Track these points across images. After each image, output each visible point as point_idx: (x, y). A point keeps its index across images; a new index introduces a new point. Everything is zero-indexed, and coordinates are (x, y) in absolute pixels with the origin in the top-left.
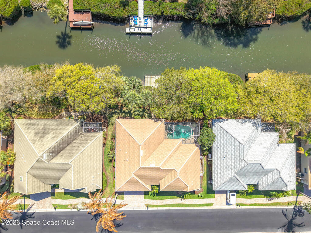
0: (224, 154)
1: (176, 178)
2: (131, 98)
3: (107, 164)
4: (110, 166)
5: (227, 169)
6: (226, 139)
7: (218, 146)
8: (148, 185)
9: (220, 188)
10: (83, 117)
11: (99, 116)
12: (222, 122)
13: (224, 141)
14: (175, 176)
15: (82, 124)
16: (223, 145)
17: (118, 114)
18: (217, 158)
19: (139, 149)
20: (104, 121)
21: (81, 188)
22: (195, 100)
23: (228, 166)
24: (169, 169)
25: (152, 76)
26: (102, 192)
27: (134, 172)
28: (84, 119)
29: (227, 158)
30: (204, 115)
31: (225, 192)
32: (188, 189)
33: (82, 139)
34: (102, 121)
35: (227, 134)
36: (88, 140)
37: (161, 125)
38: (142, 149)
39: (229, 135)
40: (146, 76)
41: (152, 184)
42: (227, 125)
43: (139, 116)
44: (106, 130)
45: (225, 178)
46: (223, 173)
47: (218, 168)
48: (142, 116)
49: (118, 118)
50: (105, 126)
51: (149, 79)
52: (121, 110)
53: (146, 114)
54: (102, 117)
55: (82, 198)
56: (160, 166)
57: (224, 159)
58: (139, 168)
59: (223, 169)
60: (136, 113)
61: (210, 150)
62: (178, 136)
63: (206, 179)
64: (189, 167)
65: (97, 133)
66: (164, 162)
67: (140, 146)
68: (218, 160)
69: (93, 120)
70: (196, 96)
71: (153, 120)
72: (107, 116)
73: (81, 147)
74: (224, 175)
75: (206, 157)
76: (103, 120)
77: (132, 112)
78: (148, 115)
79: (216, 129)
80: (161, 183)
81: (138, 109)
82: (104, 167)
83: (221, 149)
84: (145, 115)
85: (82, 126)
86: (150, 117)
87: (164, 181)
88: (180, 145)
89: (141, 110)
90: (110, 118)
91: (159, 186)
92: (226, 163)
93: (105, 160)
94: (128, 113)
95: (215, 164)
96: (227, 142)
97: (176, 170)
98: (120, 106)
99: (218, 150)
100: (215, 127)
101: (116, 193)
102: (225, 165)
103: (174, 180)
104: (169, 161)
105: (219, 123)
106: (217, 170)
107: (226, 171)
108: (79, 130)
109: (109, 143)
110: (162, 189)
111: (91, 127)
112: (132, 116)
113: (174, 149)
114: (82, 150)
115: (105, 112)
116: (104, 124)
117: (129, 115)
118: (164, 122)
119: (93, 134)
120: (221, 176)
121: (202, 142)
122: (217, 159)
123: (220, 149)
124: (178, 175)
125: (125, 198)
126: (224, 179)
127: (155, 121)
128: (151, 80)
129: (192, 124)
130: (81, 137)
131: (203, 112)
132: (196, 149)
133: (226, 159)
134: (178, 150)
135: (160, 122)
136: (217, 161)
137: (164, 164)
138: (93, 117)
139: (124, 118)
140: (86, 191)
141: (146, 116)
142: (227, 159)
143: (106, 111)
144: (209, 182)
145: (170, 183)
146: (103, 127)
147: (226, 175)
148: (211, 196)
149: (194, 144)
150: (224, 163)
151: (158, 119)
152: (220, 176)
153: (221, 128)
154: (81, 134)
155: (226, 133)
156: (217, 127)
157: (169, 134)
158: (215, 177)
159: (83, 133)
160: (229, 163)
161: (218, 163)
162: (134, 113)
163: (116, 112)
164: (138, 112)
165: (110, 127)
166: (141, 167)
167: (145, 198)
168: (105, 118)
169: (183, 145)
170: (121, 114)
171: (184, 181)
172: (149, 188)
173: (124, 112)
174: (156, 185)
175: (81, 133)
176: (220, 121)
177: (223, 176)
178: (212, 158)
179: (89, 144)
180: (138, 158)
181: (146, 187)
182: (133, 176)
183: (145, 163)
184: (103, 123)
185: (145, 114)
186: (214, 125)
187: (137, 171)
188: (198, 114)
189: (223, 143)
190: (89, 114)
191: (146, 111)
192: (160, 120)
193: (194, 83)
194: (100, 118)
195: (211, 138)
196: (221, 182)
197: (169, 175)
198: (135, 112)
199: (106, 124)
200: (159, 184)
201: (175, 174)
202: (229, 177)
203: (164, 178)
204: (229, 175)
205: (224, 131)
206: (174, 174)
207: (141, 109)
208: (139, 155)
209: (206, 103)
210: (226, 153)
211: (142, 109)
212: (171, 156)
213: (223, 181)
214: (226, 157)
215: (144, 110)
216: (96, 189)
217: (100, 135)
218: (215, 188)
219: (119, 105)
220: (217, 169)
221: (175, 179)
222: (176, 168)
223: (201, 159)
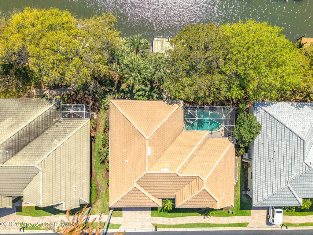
0: (272, 153)
1: (201, 190)
2: (133, 64)
3: (98, 166)
4: (101, 170)
5: (277, 176)
6: (275, 131)
7: (262, 142)
8: (157, 199)
9: (264, 204)
10: (63, 97)
11: (86, 96)
12: (268, 106)
13: (273, 134)
14: (200, 186)
15: (58, 106)
16: (270, 140)
17: (114, 93)
18: (259, 159)
19: (145, 145)
20: (93, 104)
21: (55, 204)
22: (234, 67)
23: (277, 172)
24: (191, 175)
25: (164, 39)
26: (91, 206)
27: (137, 180)
28: (64, 100)
29: (277, 160)
30: (246, 93)
31: (268, 208)
32: (218, 205)
33: (58, 128)
34: (91, 104)
35: (278, 124)
36: (67, 130)
37: (177, 109)
38: (150, 145)
39: (280, 125)
40: (155, 39)
41: (163, 198)
42: (276, 110)
43: (145, 97)
44: (95, 117)
45: (271, 189)
46: (269, 182)
47: (262, 174)
48: (149, 98)
49: (114, 98)
50: (94, 111)
51: (160, 43)
52: (118, 88)
53: (155, 95)
54: (90, 98)
55: (61, 215)
56: (176, 172)
57: (272, 160)
58: (145, 173)
59: (269, 176)
60: (141, 93)
61: (248, 149)
62: (200, 127)
63: (239, 189)
64: (219, 173)
65: (82, 120)
66: (183, 166)
67: (147, 141)
68: (262, 162)
69: (78, 102)
70: (237, 60)
71: (166, 102)
72: (98, 96)
73: (56, 141)
74: (271, 185)
75: (240, 157)
76: (91, 102)
77: (134, 91)
78: (157, 96)
79: (260, 115)
80: (177, 196)
81: (143, 87)
82: (94, 170)
83: (267, 145)
84: (153, 96)
85: (58, 108)
86: (160, 98)
87: (182, 193)
88: (206, 141)
89: (148, 89)
90: (102, 99)
91: (173, 200)
92: (274, 167)
93: (94, 161)
94: (128, 92)
95: (257, 168)
96: (278, 136)
97: (202, 178)
98: (116, 83)
99: (262, 147)
100: (258, 113)
101: (110, 209)
102: (272, 169)
103: (197, 193)
104: (190, 164)
105: (264, 108)
106: (259, 177)
107: (274, 179)
108: (54, 116)
109: (100, 136)
110: (179, 205)
111: (72, 110)
112: (135, 98)
113: (197, 145)
114: (58, 146)
115: (94, 90)
116: (94, 108)
117: (130, 94)
118: (182, 105)
119: (76, 121)
120: (267, 187)
121: (240, 135)
122: (259, 161)
123: (265, 146)
124: (204, 185)
125: (123, 214)
126: (271, 191)
127: (168, 104)
128: (162, 44)
129: (224, 108)
130: (57, 126)
131: (243, 88)
132: (229, 146)
133: (275, 161)
134: (203, 147)
135: (176, 105)
136: (259, 163)
137: (183, 169)
138: (76, 97)
139: (123, 98)
140: (64, 208)
141: (155, 98)
142: (277, 162)
143: (96, 89)
144: (244, 193)
145: (192, 197)
146: (91, 113)
147: (274, 185)
148: (245, 212)
149: (227, 139)
150: (272, 168)
151: (172, 100)
152: (264, 185)
153: (268, 115)
154: (57, 121)
155: (276, 123)
156: (261, 112)
157: (187, 124)
158: (257, 187)
159: (60, 120)
160: (279, 167)
161: (262, 166)
162: (137, 93)
163: (111, 90)
164: (143, 92)
165: (102, 113)
166: (148, 172)
167: (152, 215)
168: (95, 100)
169: (210, 139)
170: (118, 93)
171: (213, 194)
172: (159, 204)
173: (122, 91)
174: (169, 199)
175: (57, 119)
176: (265, 105)
177: (269, 186)
178: (250, 158)
179: (68, 137)
180: (143, 158)
181: (154, 201)
182: (136, 185)
183: (154, 166)
184: (91, 106)
185: (153, 94)
186: (257, 110)
187: (142, 178)
188: (236, 93)
189: (270, 136)
190: (71, 93)
191: (155, 89)
192: (177, 103)
193: (232, 41)
194: (87, 100)
196: (266, 194)
197: (191, 185)
198: (138, 91)
199: (96, 108)
200: (174, 198)
201: (200, 184)
202: (279, 187)
203: (182, 189)
204: (279, 185)
205: (273, 119)
206: (198, 183)
207: (147, 87)
208: (145, 154)
209: (251, 72)
210: (275, 153)
211: (149, 86)
212: (193, 156)
213: (269, 194)
214: (275, 159)
215: (152, 89)
216: (81, 205)
217: (86, 123)
218: (254, 203)
219: (115, 81)
220: (259, 175)
221: (199, 191)
222: (200, 175)
223: (236, 159)
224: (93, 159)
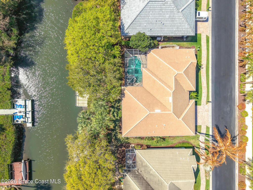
0: (158, 23)
1: (184, 74)
2: (100, 123)
3: (166, 143)
4: (169, 140)
5: (174, 19)
6: (142, 21)
7: (149, 29)
8: (190, 103)
9: (193, 27)
10: (120, 168)
11: (119, 152)
12: (124, 25)
13: (144, 23)
14: (181, 75)
15: (128, 171)
16: (149, 24)
17: (116, 133)
18: (162, 31)
19: (154, 114)
20: (124, 147)
21: (193, 171)
22: (100, 55)
23: (171, 19)
24: (174, 82)
25: (77, 99)
26: (194, 147)
27: (177, 118)
28: (122, 167)
29: (163, 19)
30: (117, 44)
31: (196, 21)
32: (194, 61)
33: (143, 171)
34: (124, 148)
35: (137, 19)
36: (144, 165)
37: (128, 90)
38: (154, 110)
39: (138, 17)
40: (77, 105)
41: (189, 99)
42: (127, 20)
43: (119, 112)
44: (133, 145)
45: (183, 23)
46: (178, 24)
47: (172, 30)
48: (119, 109)
49: (121, 133)
50: (129, 146)
51: (80, 102)
52: (112, 130)
53: (117, 105)
54: (120, 149)
55: (199, 166)
56: (171, 92)
57: (163, 23)
58: (173, 113)
59: (174, 24)
60: (115, 114)
61: (153, 38)
62: (138, 72)
63: (182, 43)
64: (172, 61)
65: (137, 155)
66: (167, 87)
67: (151, 112)
68: (164, 30)
69: (123, 158)
70: (96, 53)
71: (123, 98)
72: (118, 144)
73: (151, 172)
74: (180, 23)
75: (159, 43)
76: (123, 148)
77: (114, 119)
78: (117, 103)
79: (132, 32)
80: (188, 90)
81: (111, 113)
82: (170, 145)
83: (152, 26)
84: (118, 106)
85: (129, 171)
86: (119, 101)
87: (186, 87)
88: (149, 70)
89: (112, 110)
90: (120, 141)
92: (167, 21)
93: (163, 145)
94: (115, 124)
95: (168, 33)
96: (145, 19)
97: (176, 74)
98: (109, 131)
99: (153, 29)
100: (129, 32)
101: (196, 134)
102: (169, 23)
103: (186, 77)
104: (166, 82)
105: (125, 29)
106: (174, 31)
107: (176, 21)
108: (134, 173)
109: (145, 142)
110: (194, 89)
111: (130, 162)
112: (119, 119)
113: (153, 76)
114: (154, 171)
115: (115, 146)
116: (127, 147)
117: (118, 122)
118: (124, 87)
119: (137, 159)
120: (181, 26)
121: (146, 47)
122: (163, 31)
123: (152, 28)
124: (180, 72)
125: (199, 125)
126: (184, 23)
127: (124, 96)
128: (81, 100)
129: (126, 58)
130: (141, 171)
131: (113, 45)
132: (153, 53)
133: (163, 21)
134: (154, 72)
135: (125, 92)
136: (165, 31)
137: (169, 87)
138: (120, 158)
139: (120, 128)
140: (196, 166)
141: (119, 105)
142: (164, 19)
143: (114, 145)
144: (185, 39)
145: (188, 80)
146: (130, 148)
147: (180, 21)
148: (199, 38)
149: (148, 55)
150: (168, 23)
151: (122, 93)
152: (180, 28)
153: (131, 26)
154: (138, 172)
155: (136, 21)
156: (129, 31)
157: (136, 81)
158: (181, 33)
159: (137, 169)
160: (168, 18)
161: (167, 29)
162: (116, 117)
163: (114, 135)
164: (115, 113)
165: (130, 141)
166: (172, 111)
167: (200, 105)
168: (121, 146)
169: (148, 66)
170: (116, 130)
171: (186, 66)
172: (193, 101)
173: (114, 127)
174: (190, 95)
175: (136, 172)
176: (123, 28)
177: (181, 24)
178: (160, 37)
179: (149, 164)
180: (162, 115)
181: (191, 105)
182: (180, 119)
183: (168, 107)
184: (126, 148)
185: (116, 106)
186: (127, 33)
187: (176, 115)
188: (116, 51)
189: (146, 24)
190: (117, 162)
191: (113, 104)
192: (123, 91)
193: (82, 56)
194: (121, 151)
195: (141, 36)
196: (187, 26)
197: (180, 81)
198: (114, 116)
199: (127, 145)
200: (189, 92)
201: (180, 75)
202: (182, 18)
203: (183, 87)
204: (180, 18)
205: (134, 22)
206: (179, 77)
207: (111, 110)
208: (160, 114)
209: (103, 42)
210: (157, 21)
211: (111, 108)
212: (160, 80)
213: (186, 24)
214: (162, 21)
215: (113, 107)
216: (193, 154)
217: (139, 153)
218: (193, 34)
219: (108, 132)
220: (173, 31)
221: (185, 76)
222: (174, 75)
223: (162, 48)
224: (162, 146)
